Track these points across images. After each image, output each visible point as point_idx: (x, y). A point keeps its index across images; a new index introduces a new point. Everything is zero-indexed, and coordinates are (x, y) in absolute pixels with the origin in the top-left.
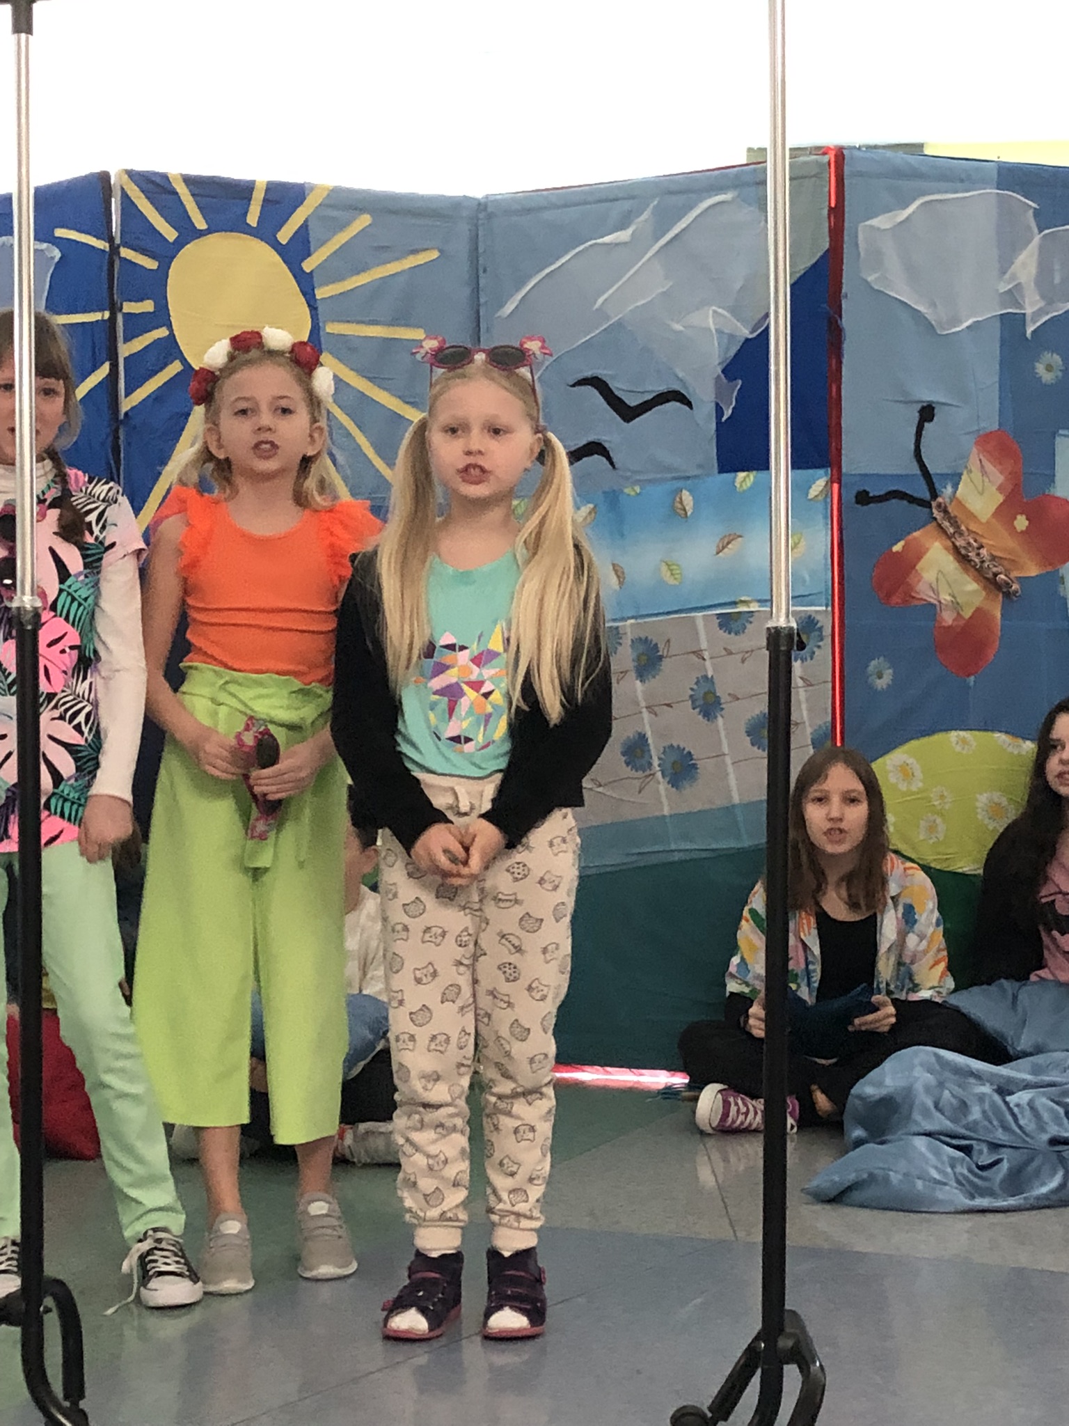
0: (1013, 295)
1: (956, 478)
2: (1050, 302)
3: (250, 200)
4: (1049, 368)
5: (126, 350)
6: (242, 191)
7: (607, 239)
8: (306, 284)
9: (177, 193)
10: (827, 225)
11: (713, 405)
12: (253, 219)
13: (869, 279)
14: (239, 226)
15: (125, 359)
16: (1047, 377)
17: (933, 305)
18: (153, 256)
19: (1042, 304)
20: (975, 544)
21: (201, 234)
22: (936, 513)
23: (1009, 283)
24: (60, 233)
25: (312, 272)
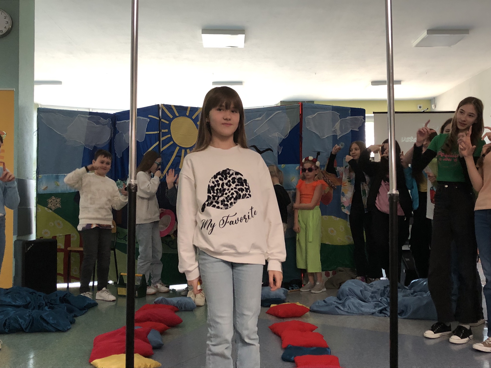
0: (335, 131)
2: (342, 133)
3: (187, 110)
5: (162, 139)
6: (185, 108)
7: (256, 119)
9: (173, 109)
10: (299, 117)
11: (277, 151)
12: (187, 114)
13: (308, 128)
14: (185, 115)
15: (162, 141)
17: (320, 133)
18: (167, 121)
19: (340, 133)
20: (328, 179)
21: (177, 117)
23: (334, 129)
24: (149, 116)
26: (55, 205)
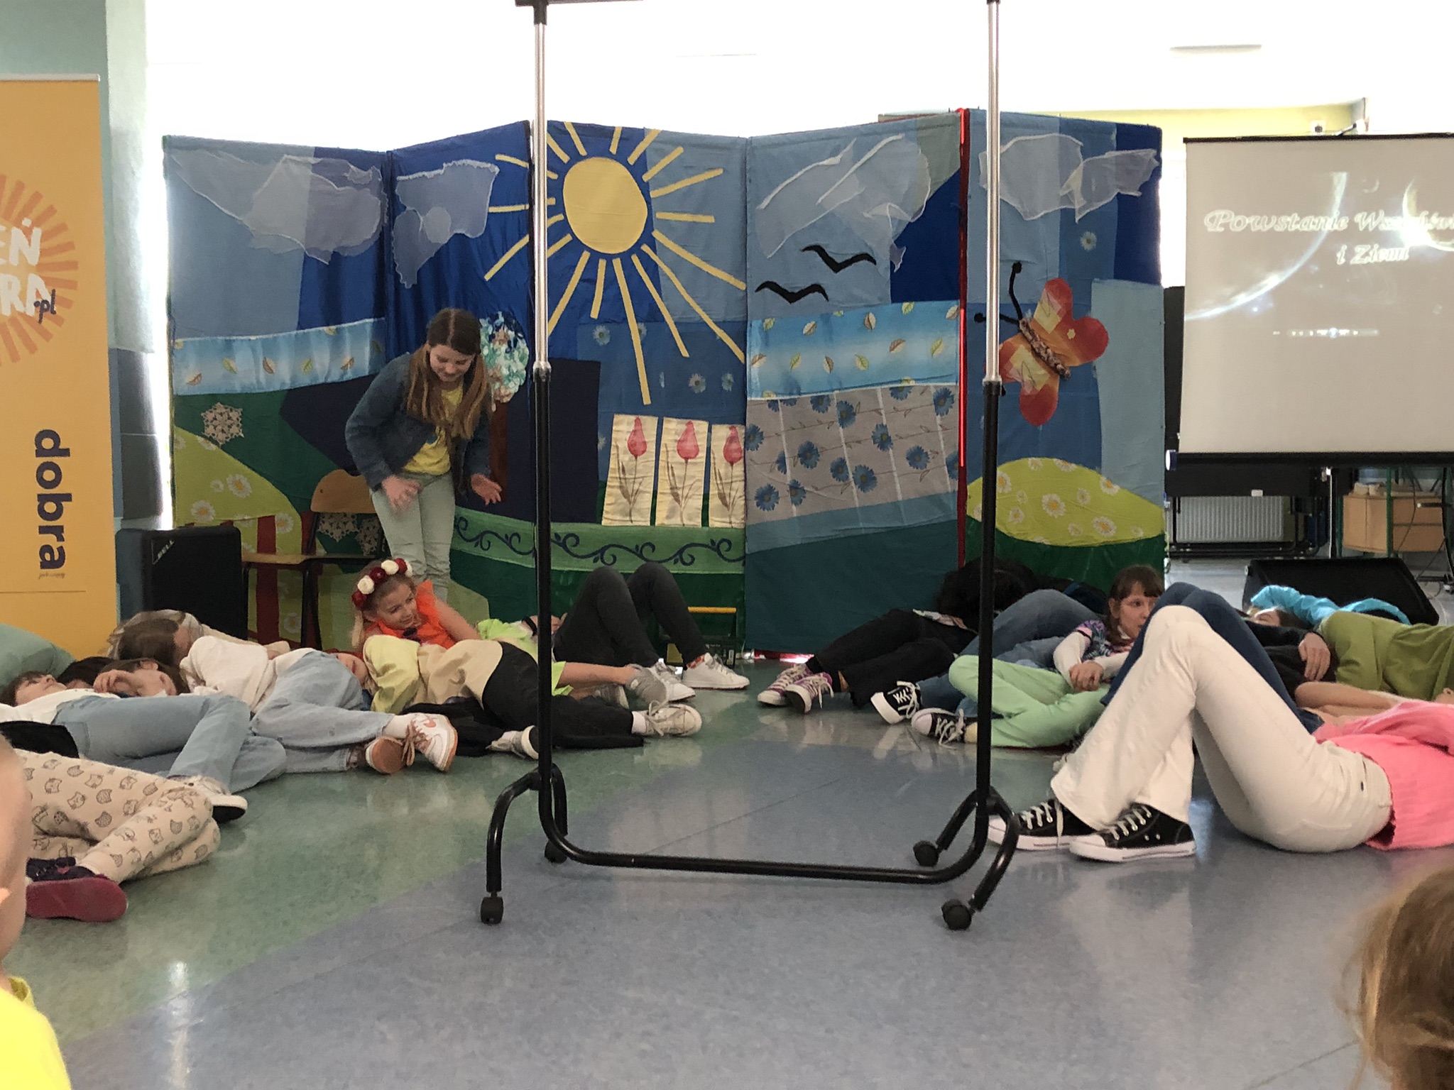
0: (1068, 198)
1: (1033, 306)
2: (1090, 202)
4: (1089, 241)
6: (606, 132)
7: (825, 162)
8: (645, 189)
9: (568, 134)
10: (959, 154)
11: (889, 262)
12: (613, 150)
14: (605, 153)
16: (1087, 247)
17: (1021, 203)
18: (555, 171)
20: (1044, 347)
22: (1021, 327)
23: (1065, 190)
24: (498, 157)
25: (648, 183)
26: (226, 429)
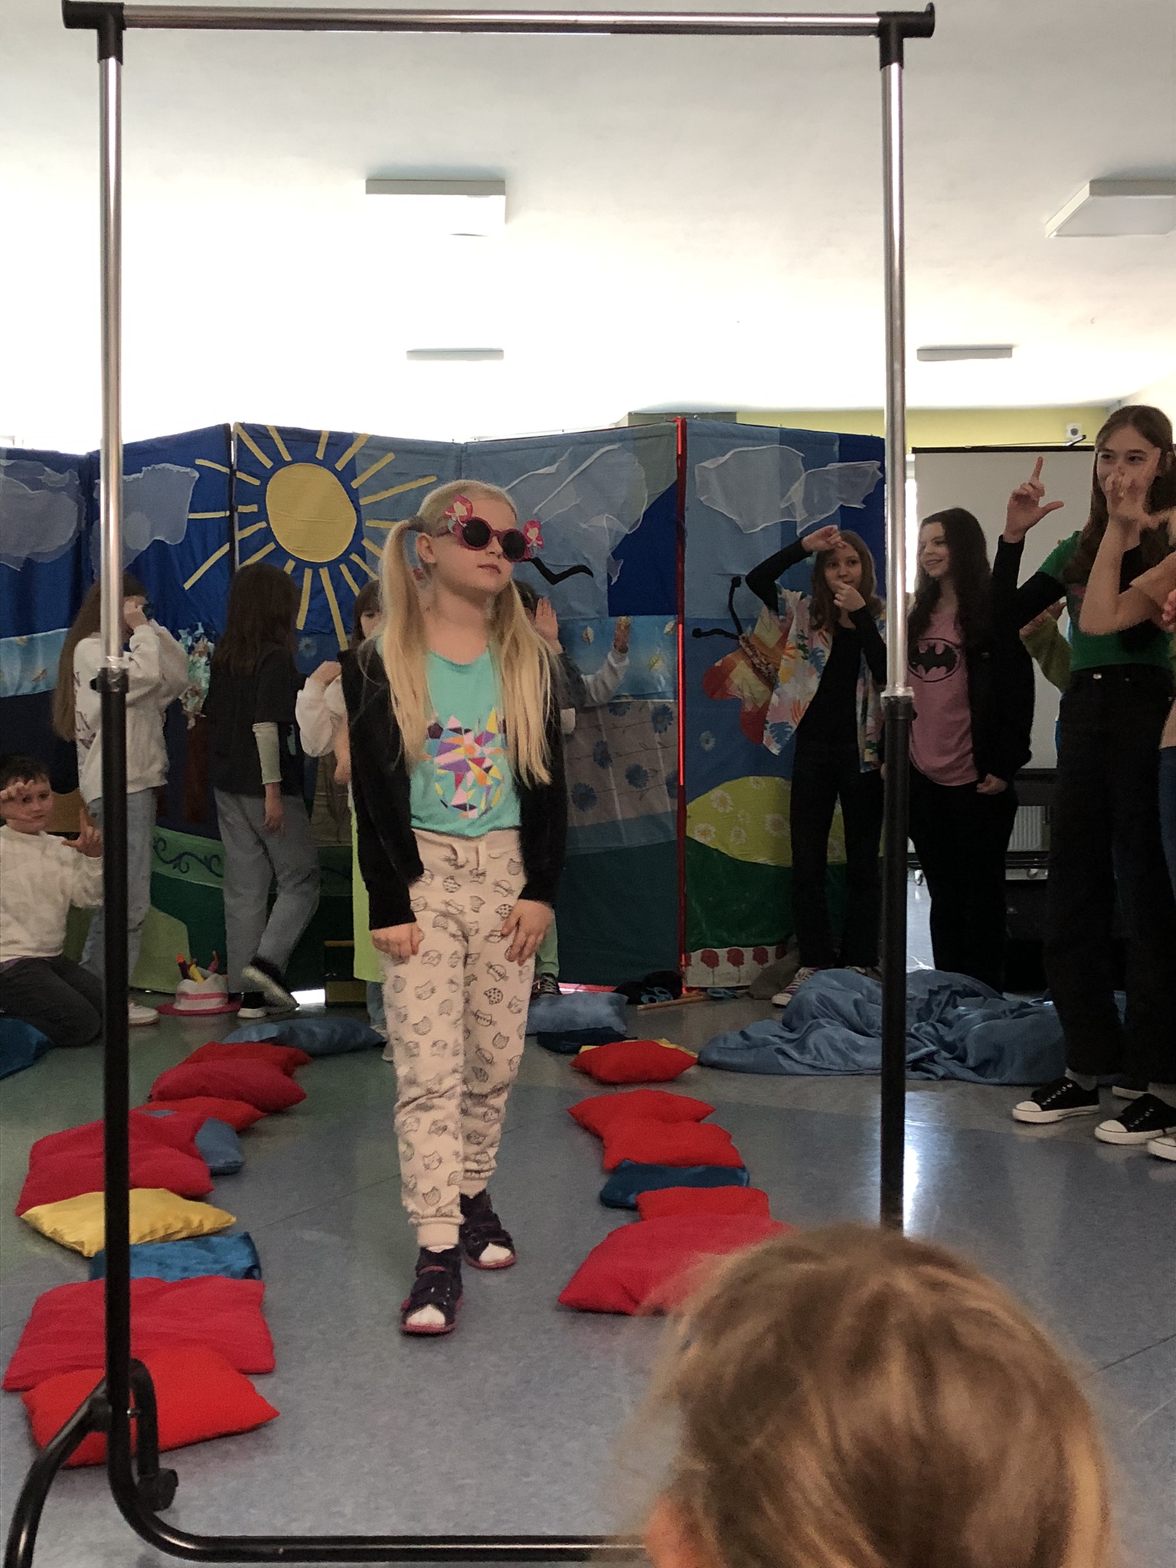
0: (789, 510)
1: (753, 622)
2: (812, 514)
3: (318, 443)
5: (239, 535)
6: (312, 437)
7: (541, 471)
8: (353, 496)
9: (272, 438)
10: (676, 465)
11: (606, 574)
12: (320, 455)
13: (702, 499)
14: (311, 459)
15: (240, 541)
17: (740, 516)
18: (257, 477)
19: (806, 515)
20: (765, 662)
21: (288, 464)
22: (741, 643)
23: (787, 502)
24: (199, 462)
25: (357, 489)
